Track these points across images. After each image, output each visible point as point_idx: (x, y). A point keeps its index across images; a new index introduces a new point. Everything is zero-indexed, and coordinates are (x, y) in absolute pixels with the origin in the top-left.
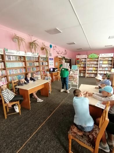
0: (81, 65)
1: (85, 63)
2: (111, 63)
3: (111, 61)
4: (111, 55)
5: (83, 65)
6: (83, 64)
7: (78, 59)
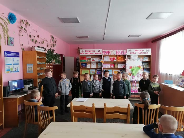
0: (91, 70)
1: (99, 67)
2: (148, 67)
3: (149, 63)
4: (147, 51)
5: (94, 70)
6: (96, 69)
7: (83, 57)
